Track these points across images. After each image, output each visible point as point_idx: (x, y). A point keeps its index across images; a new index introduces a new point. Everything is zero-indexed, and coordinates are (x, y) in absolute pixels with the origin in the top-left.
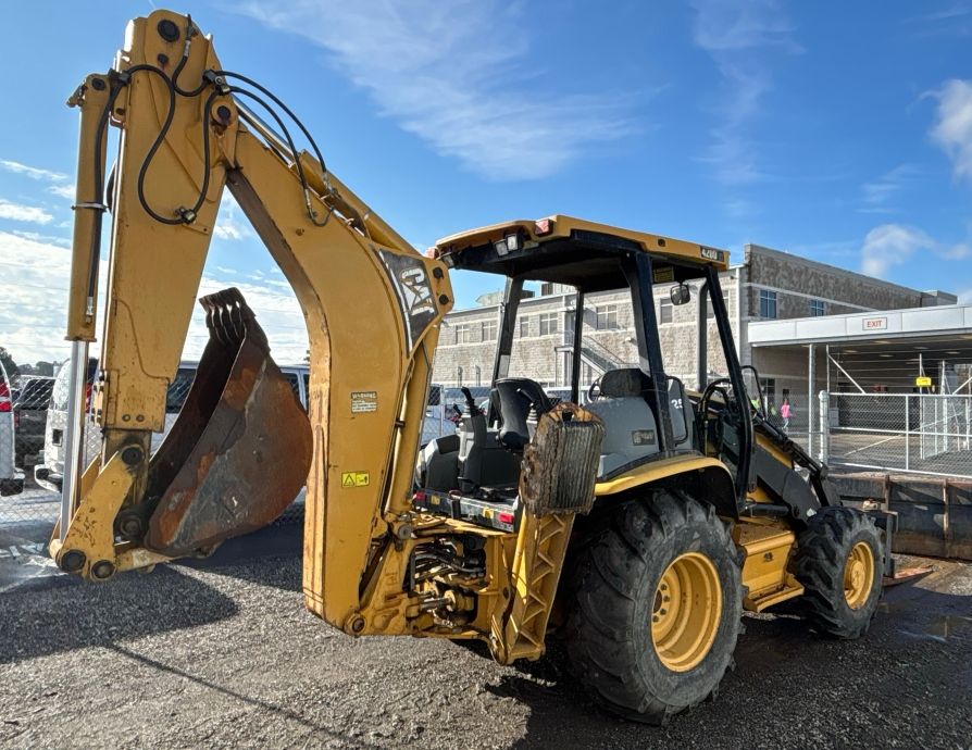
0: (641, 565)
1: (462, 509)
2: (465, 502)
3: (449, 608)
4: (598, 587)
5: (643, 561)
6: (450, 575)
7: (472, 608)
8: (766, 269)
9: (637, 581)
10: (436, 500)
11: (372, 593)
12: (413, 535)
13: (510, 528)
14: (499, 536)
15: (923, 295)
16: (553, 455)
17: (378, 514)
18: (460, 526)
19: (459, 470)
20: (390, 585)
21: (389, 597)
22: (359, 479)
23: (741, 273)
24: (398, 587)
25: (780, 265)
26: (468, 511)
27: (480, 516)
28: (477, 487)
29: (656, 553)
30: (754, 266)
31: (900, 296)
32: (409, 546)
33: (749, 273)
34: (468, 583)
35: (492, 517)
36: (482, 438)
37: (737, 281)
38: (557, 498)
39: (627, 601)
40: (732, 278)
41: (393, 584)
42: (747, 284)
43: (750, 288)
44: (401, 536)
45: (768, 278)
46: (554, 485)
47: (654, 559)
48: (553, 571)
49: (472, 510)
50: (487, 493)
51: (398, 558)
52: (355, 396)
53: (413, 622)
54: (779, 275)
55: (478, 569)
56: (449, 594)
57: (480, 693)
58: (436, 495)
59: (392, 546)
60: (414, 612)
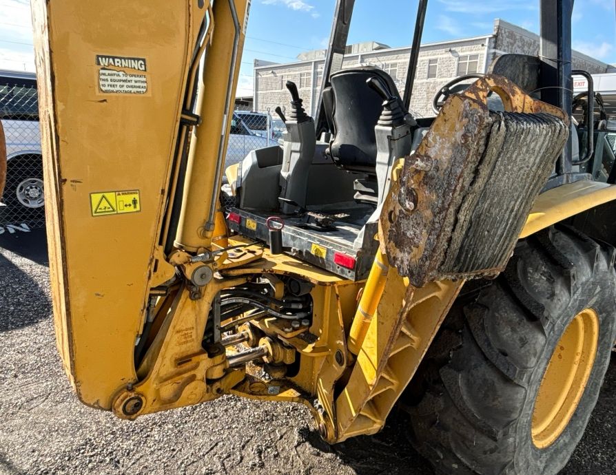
0: (541, 339)
1: (283, 240)
2: (288, 231)
3: (265, 358)
4: (476, 366)
5: (543, 333)
6: (266, 320)
7: (294, 361)
8: (508, 40)
9: (533, 361)
10: (251, 224)
11: (154, 360)
12: (217, 275)
13: (350, 275)
14: (333, 283)
15: (609, 66)
16: (468, 180)
17: (160, 253)
18: (281, 263)
19: (280, 188)
20: (180, 344)
21: (182, 361)
22: (123, 203)
23: (489, 42)
24: (196, 346)
25: (518, 37)
26: (291, 243)
27: (308, 253)
28: (304, 211)
29: (559, 322)
30: (500, 37)
31: (593, 66)
32: (210, 292)
33: (496, 42)
34: (289, 335)
35: (324, 256)
36: (309, 150)
37: (486, 48)
38: (458, 258)
39: (517, 388)
40: (483, 45)
41: (186, 342)
42: (493, 51)
43: (495, 53)
44: (197, 281)
45: (508, 46)
46: (458, 236)
47: (556, 329)
48: (415, 345)
49: (297, 242)
50: (316, 221)
51: (194, 308)
52: (104, 62)
53: (217, 385)
54: (515, 45)
55: (302, 315)
56: (264, 343)
57: (299, 444)
58: (252, 217)
59: (185, 294)
60: (217, 373)
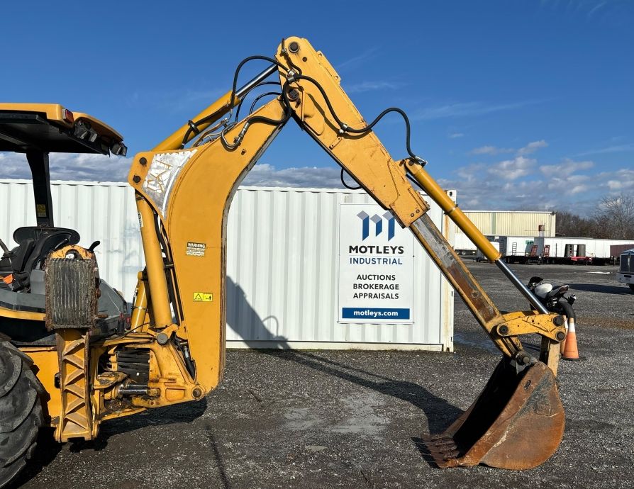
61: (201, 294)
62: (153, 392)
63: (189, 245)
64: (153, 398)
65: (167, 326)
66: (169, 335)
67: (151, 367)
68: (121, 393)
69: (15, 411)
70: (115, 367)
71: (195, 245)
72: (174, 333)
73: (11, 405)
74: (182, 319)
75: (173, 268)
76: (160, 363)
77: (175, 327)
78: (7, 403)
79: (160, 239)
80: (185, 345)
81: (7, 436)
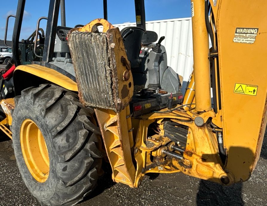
61: (244, 86)
62: (187, 162)
63: (238, 31)
64: (187, 167)
65: (205, 111)
66: (206, 120)
67: (188, 141)
68: (164, 153)
69: (69, 146)
70: (162, 133)
71: (245, 31)
72: (210, 119)
73: (65, 142)
74: (220, 108)
75: (217, 57)
76: (196, 141)
77: (212, 114)
78: (62, 140)
79: (209, 29)
80: (220, 132)
81: (65, 165)
